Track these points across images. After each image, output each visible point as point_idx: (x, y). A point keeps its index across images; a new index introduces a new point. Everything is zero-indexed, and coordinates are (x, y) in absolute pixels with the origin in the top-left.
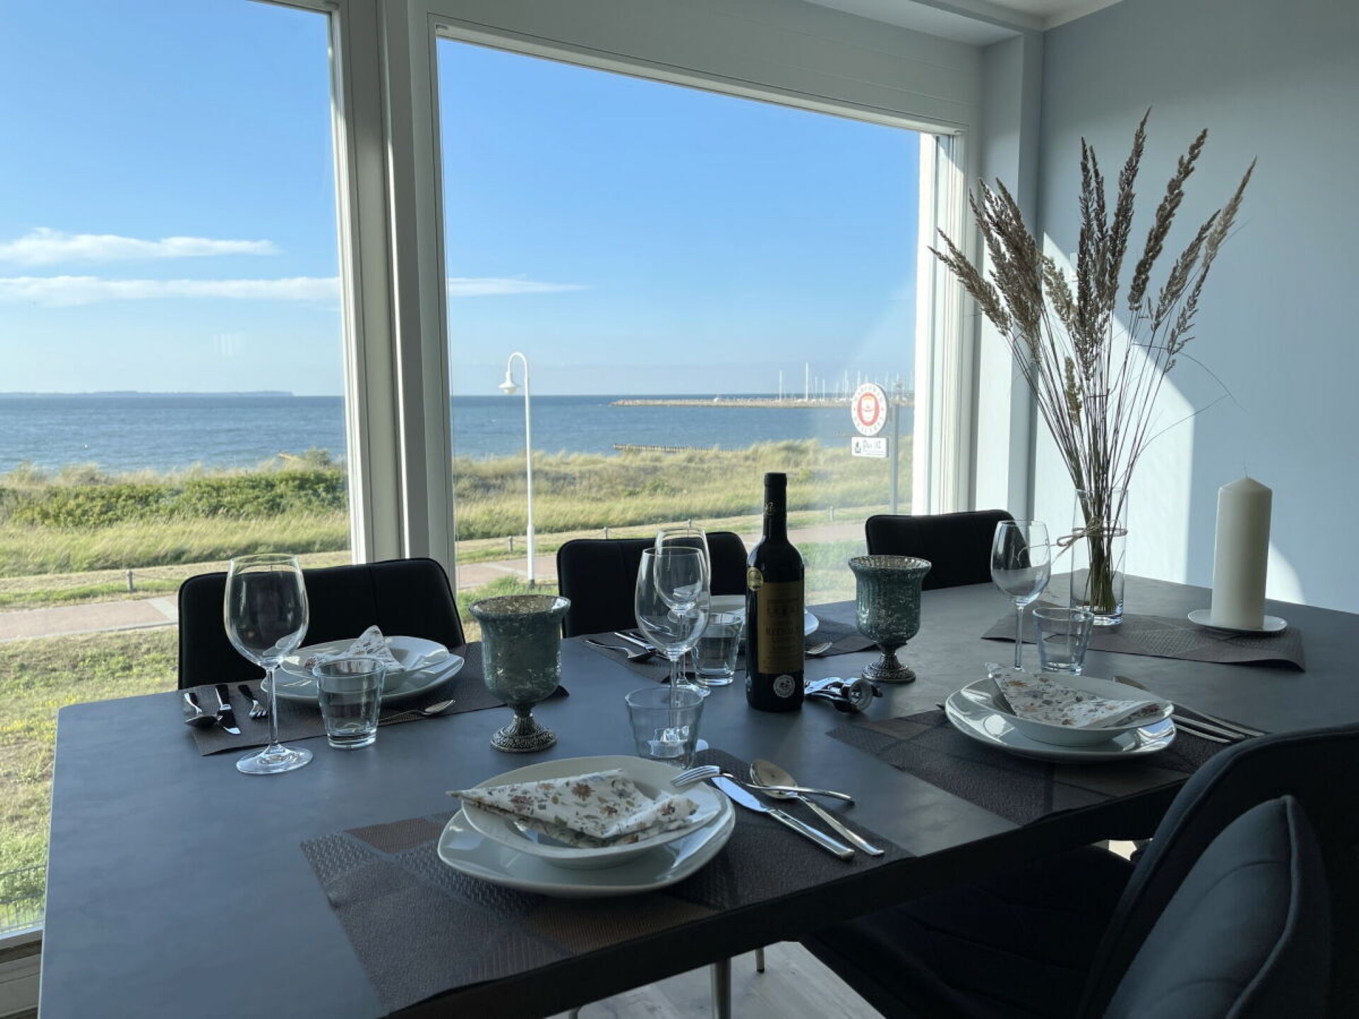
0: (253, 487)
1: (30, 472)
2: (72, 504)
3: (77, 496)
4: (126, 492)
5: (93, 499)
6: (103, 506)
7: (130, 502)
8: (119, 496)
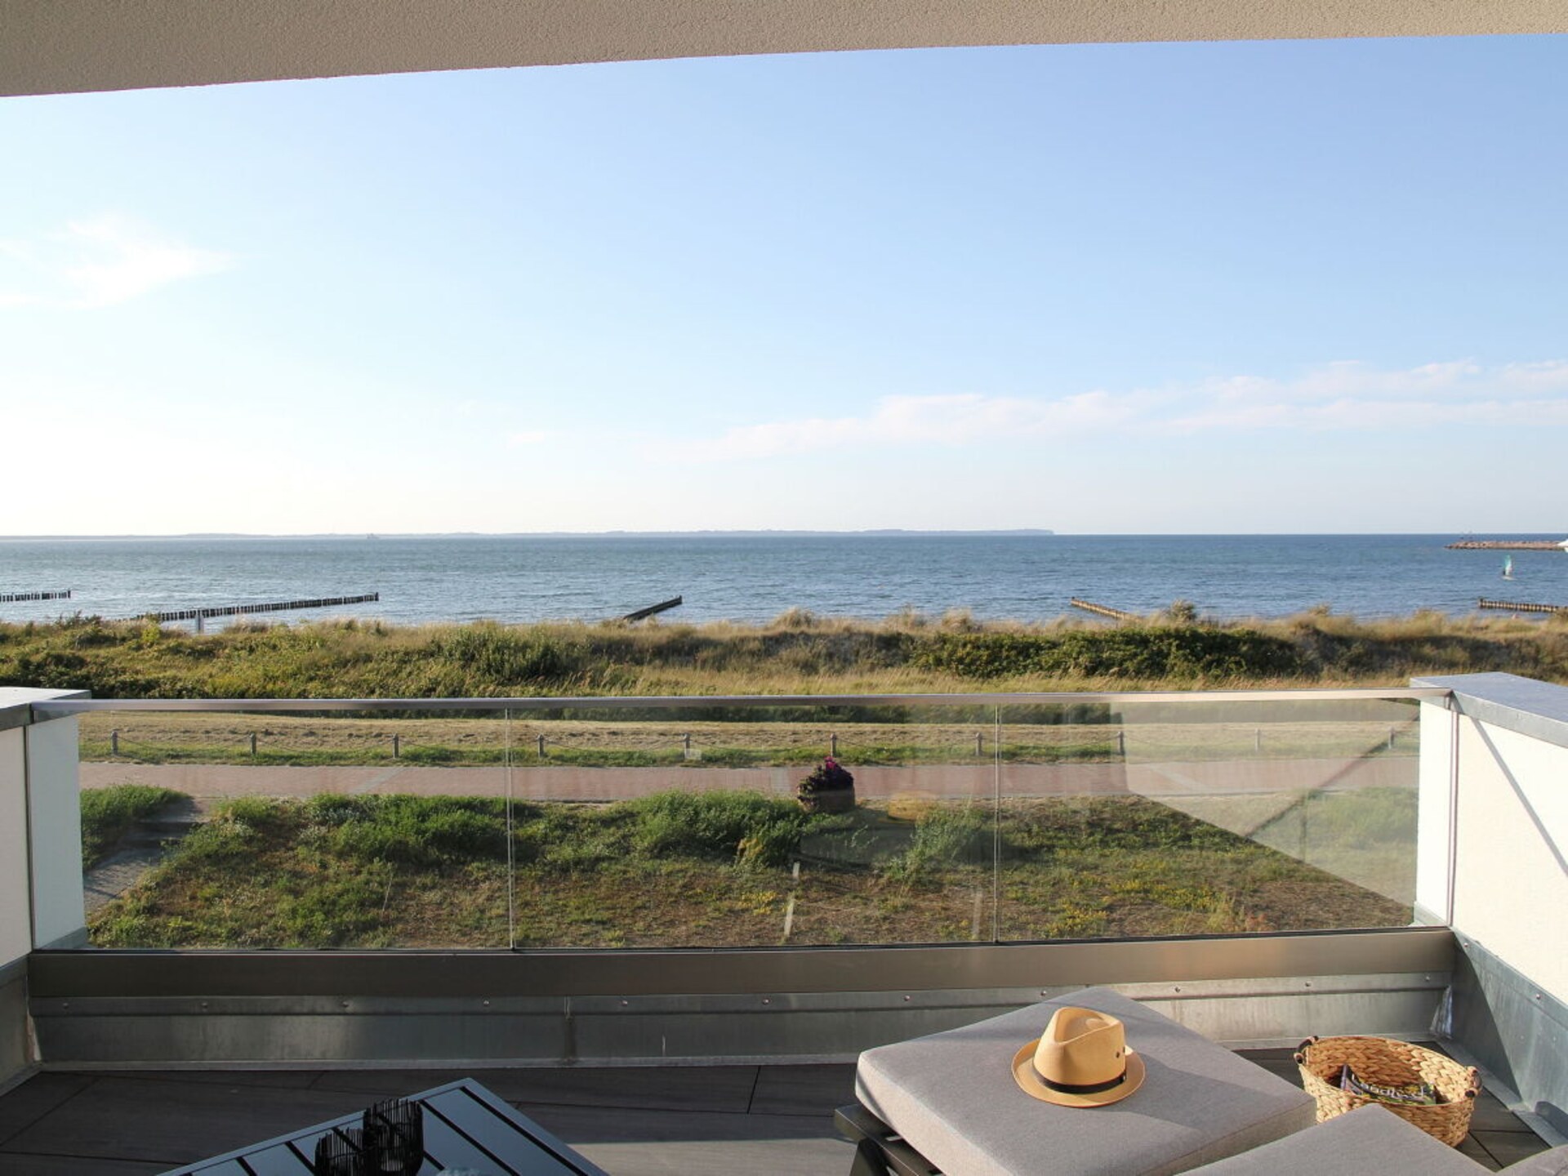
0: (1128, 643)
1: (912, 618)
2: (961, 652)
3: (965, 645)
4: (1007, 642)
5: (978, 648)
6: (989, 655)
7: (1013, 653)
8: (1002, 646)
